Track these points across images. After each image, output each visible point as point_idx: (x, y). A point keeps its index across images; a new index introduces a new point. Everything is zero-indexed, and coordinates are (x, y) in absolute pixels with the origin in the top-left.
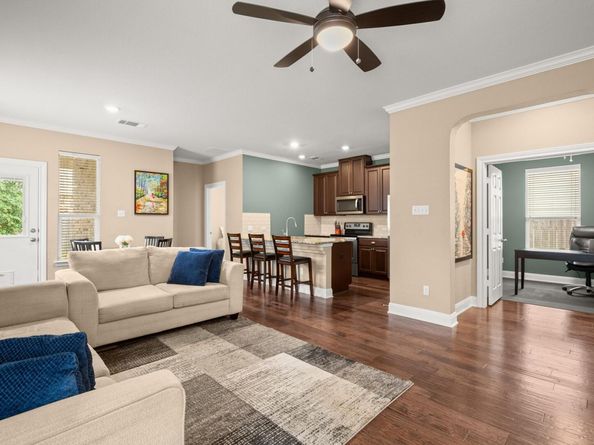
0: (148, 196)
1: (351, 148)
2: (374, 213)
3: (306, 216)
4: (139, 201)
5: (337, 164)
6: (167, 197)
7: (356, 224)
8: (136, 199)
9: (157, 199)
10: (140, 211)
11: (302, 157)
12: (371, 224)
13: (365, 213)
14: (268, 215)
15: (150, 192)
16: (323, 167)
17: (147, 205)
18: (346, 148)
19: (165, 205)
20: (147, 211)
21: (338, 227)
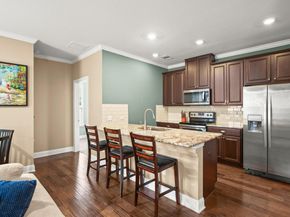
0: (3, 87)
1: (205, 42)
2: (220, 104)
3: (157, 106)
5: (183, 64)
6: (27, 89)
7: (200, 114)
9: (13, 90)
11: (155, 55)
12: (215, 114)
13: (211, 104)
14: (126, 106)
16: (170, 67)
18: (200, 42)
19: (24, 96)
21: (184, 116)
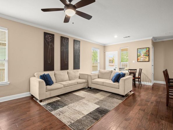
0: (142, 56)
4: (139, 58)
6: (149, 55)
8: (137, 57)
9: (145, 56)
10: (139, 61)
15: (142, 55)
17: (141, 59)
19: (148, 58)
20: (141, 61)
